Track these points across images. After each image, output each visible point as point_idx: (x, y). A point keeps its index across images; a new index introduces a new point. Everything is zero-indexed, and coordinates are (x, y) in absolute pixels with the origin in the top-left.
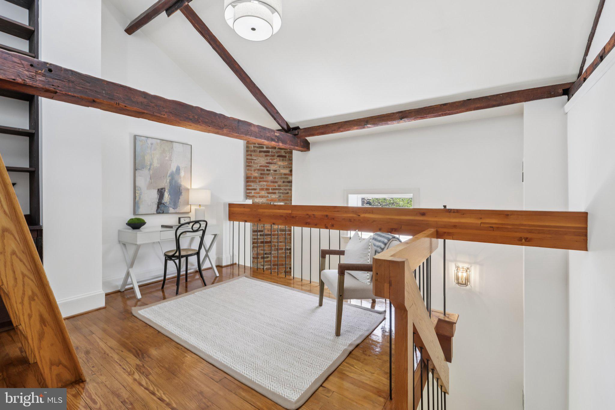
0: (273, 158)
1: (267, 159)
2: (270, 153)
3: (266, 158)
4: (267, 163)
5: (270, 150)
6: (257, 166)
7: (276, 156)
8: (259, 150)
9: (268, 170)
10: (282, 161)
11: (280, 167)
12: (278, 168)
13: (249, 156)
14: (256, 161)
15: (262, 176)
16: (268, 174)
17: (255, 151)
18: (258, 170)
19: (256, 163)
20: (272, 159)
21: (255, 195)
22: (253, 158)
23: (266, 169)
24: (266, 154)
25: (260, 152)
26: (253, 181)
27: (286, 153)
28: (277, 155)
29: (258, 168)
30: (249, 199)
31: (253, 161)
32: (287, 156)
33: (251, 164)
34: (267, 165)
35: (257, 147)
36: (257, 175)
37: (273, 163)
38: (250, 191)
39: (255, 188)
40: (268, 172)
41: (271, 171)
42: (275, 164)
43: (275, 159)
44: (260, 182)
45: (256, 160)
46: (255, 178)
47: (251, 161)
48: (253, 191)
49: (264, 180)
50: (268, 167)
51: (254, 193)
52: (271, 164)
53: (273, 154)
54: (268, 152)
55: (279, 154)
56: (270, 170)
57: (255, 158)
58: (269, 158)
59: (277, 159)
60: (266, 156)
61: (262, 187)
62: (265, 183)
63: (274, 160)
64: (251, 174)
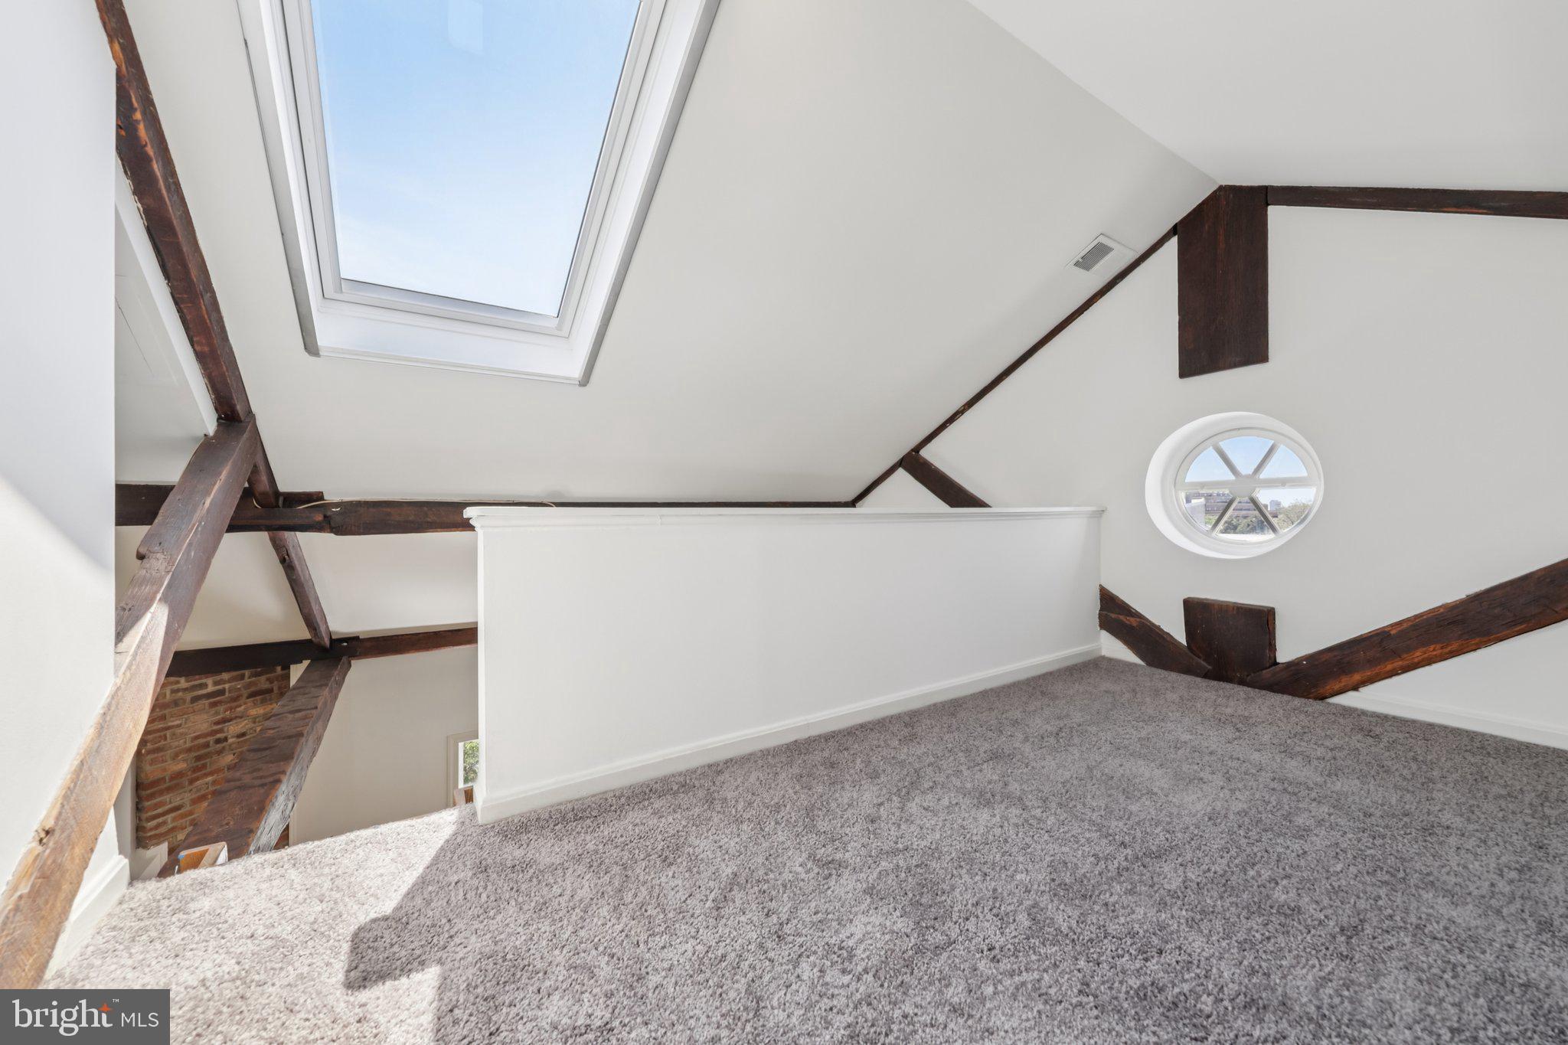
0: (234, 704)
1: (217, 713)
2: (227, 694)
3: (213, 710)
4: (217, 723)
5: (227, 686)
6: (185, 742)
7: (246, 695)
8: (189, 696)
9: (218, 741)
10: (262, 703)
11: (254, 722)
12: (251, 725)
13: (156, 723)
14: (179, 731)
15: (199, 763)
16: (220, 752)
17: (176, 703)
18: (189, 750)
19: (182, 734)
20: (231, 709)
21: (178, 823)
22: (170, 724)
23: (211, 739)
24: (212, 700)
25: (195, 699)
26: (169, 789)
27: (271, 682)
28: (245, 693)
29: (188, 745)
30: (158, 844)
31: (168, 733)
32: (275, 689)
33: (163, 743)
34: (215, 727)
35: (185, 690)
36: (185, 765)
37: (236, 718)
38: (160, 820)
39: (177, 804)
40: (219, 746)
41: (230, 741)
42: (241, 717)
43: (241, 706)
44: (191, 782)
45: (179, 726)
46: (180, 774)
47: (162, 734)
48: (169, 817)
49: (208, 770)
50: (221, 731)
51: (174, 819)
52: (230, 720)
53: (234, 694)
54: (222, 692)
55: (253, 689)
56: (226, 739)
57: (178, 722)
58: (221, 708)
59: (245, 703)
60: (214, 705)
61: (203, 792)
62: (210, 779)
63: (238, 709)
64: (165, 770)
